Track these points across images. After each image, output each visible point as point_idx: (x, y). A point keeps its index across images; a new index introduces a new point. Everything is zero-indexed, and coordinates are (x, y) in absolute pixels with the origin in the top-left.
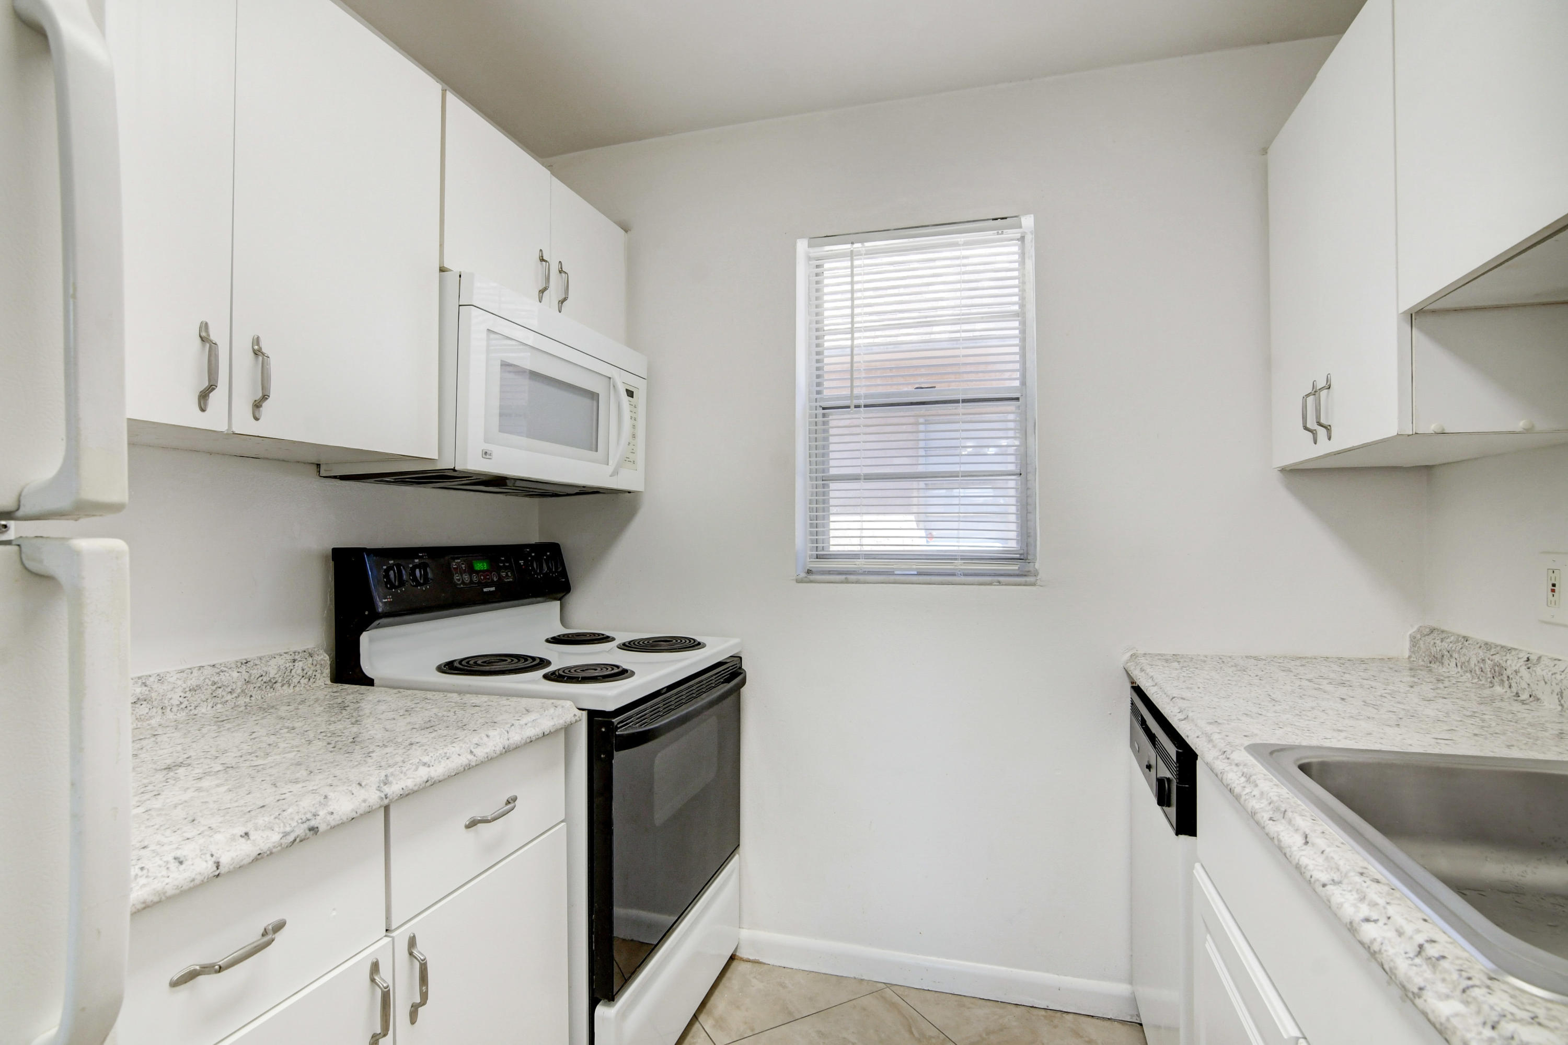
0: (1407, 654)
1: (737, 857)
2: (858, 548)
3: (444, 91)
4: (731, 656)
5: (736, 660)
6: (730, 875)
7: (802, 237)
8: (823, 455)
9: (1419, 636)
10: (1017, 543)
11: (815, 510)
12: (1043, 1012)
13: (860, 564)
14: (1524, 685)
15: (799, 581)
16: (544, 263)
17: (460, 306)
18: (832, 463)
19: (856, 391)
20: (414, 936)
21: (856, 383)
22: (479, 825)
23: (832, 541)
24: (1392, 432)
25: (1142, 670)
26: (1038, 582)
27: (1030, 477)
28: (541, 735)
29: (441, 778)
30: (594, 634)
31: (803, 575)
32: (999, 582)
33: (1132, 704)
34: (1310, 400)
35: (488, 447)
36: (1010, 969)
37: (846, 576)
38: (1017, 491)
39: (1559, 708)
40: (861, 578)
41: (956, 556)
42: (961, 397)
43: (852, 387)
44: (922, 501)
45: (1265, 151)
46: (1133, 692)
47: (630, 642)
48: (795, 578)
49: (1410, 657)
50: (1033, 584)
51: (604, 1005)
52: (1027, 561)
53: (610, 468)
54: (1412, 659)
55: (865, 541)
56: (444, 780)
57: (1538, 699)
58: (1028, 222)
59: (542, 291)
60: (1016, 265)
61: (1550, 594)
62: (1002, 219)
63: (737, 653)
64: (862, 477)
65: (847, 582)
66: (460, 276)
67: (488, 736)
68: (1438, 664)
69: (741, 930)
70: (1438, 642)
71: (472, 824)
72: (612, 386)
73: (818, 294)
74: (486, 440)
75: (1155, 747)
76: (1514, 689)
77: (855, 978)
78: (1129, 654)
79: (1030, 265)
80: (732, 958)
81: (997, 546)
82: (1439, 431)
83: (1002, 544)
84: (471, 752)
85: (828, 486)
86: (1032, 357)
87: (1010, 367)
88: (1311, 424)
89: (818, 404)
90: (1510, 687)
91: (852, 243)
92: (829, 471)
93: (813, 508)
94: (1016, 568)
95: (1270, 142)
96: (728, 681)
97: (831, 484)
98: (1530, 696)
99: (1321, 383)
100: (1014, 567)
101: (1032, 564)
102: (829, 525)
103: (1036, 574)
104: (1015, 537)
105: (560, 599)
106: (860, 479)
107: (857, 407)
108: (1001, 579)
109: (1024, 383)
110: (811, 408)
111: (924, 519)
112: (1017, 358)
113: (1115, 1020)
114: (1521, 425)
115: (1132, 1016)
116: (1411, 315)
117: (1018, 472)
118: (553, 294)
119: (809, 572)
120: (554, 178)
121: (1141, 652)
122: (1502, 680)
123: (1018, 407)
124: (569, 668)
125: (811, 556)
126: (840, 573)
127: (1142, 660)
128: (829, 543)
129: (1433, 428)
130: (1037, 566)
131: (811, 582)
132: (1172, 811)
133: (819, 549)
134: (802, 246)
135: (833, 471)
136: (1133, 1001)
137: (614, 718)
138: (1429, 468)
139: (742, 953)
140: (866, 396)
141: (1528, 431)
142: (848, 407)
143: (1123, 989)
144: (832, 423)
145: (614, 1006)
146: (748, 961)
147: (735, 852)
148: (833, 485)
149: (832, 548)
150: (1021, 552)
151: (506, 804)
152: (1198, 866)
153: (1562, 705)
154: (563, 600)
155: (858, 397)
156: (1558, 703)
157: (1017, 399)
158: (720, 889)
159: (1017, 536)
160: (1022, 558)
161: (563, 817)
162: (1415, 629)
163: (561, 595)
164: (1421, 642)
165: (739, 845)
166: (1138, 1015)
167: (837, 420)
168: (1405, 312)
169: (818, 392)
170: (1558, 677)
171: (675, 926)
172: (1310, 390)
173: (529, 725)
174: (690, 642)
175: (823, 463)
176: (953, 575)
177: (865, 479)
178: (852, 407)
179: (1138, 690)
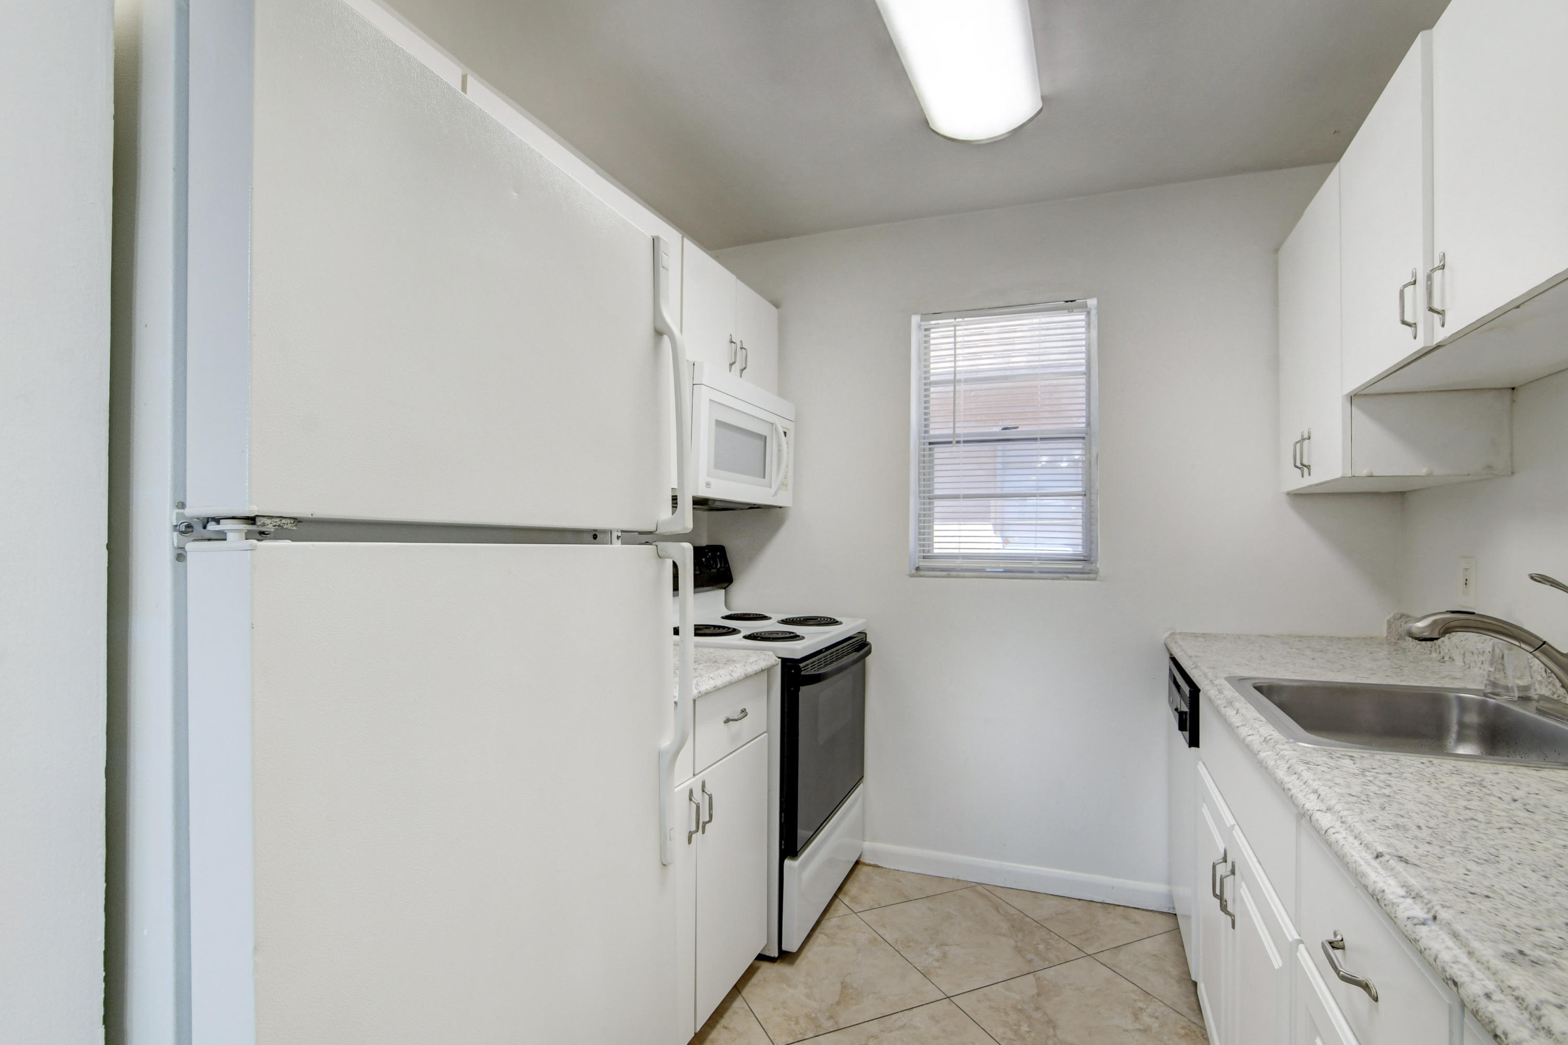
0: (1385, 635)
1: (861, 785)
2: (957, 551)
3: (683, 237)
4: (859, 633)
5: (863, 636)
6: (856, 800)
7: (916, 314)
8: (929, 480)
9: (1392, 620)
10: (1083, 548)
11: (922, 521)
12: (1100, 905)
13: (958, 563)
14: (1446, 651)
15: (912, 576)
16: (733, 344)
17: (693, 385)
18: (936, 486)
19: (958, 431)
20: (704, 781)
21: (957, 425)
22: (730, 722)
23: (936, 545)
24: (1338, 475)
25: (1176, 642)
26: (1098, 577)
27: (1093, 497)
28: (761, 670)
29: (720, 687)
30: (756, 614)
31: (914, 571)
32: (1068, 577)
33: (1170, 670)
34: (1298, 446)
35: (709, 479)
36: (1074, 873)
37: (948, 572)
38: (1083, 509)
39: (1463, 664)
40: (961, 574)
41: (1034, 557)
42: (1039, 436)
43: (954, 428)
44: (999, 509)
45: (1277, 250)
46: (1170, 660)
47: (787, 619)
48: (908, 573)
49: (1387, 636)
50: (1094, 579)
51: (788, 859)
52: (1090, 562)
53: (773, 491)
54: (1388, 638)
55: (962, 546)
56: (721, 688)
57: (1453, 660)
58: (1092, 302)
59: (731, 365)
60: (1083, 330)
61: (1465, 586)
62: (1072, 301)
63: (863, 630)
64: (962, 497)
65: (949, 576)
66: (694, 365)
67: (736, 667)
68: (1403, 640)
69: (864, 842)
70: (1403, 624)
71: (727, 721)
72: (774, 431)
73: (926, 357)
74: (708, 475)
75: (1180, 694)
76: (1442, 654)
77: (953, 879)
78: (1169, 633)
79: (1094, 333)
80: (857, 863)
81: (1069, 550)
82: (1369, 475)
83: (1073, 549)
84: (731, 675)
85: (933, 503)
86: (1095, 404)
87: (1078, 413)
88: (1298, 464)
89: (926, 441)
90: (1440, 653)
91: (955, 319)
92: (933, 493)
93: (921, 520)
94: (1080, 567)
95: (1281, 244)
96: (858, 650)
97: (935, 502)
98: (1450, 658)
99: (1306, 436)
100: (1079, 566)
101: (1094, 564)
102: (933, 533)
103: (1097, 573)
104: (1081, 543)
105: (725, 588)
106: (959, 498)
107: (958, 442)
108: (1069, 575)
109: (1088, 424)
110: (920, 443)
111: (1001, 527)
112: (1084, 407)
113: (1156, 912)
114: (1424, 471)
115: (1169, 909)
116: (1351, 397)
117: (1084, 493)
118: (737, 367)
119: (918, 569)
120: (739, 281)
121: (1178, 631)
122: (1436, 648)
123: (1084, 444)
124: (761, 633)
125: (919, 557)
126: (942, 570)
127: (1178, 637)
128: (933, 546)
129: (1364, 472)
130: (1098, 565)
131: (921, 576)
132: (1187, 734)
133: (925, 552)
134: (915, 319)
135: (937, 492)
136: (1170, 897)
137: (801, 663)
138: (1403, 494)
139: (865, 859)
140: (965, 435)
141: (1429, 475)
142: (950, 442)
143: (1162, 888)
144: (936, 456)
145: (796, 860)
146: (870, 865)
147: (860, 781)
148: (937, 503)
149: (935, 551)
150: (1085, 555)
151: (741, 713)
152: (1201, 763)
153: (1464, 662)
154: (727, 589)
155: (959, 435)
156: (1462, 661)
157: (1083, 438)
158: (849, 809)
159: (1083, 542)
160: (1086, 559)
161: (765, 730)
162: (1391, 615)
163: (726, 585)
164: (1393, 625)
165: (863, 777)
166: (1174, 908)
167: (939, 451)
168: (1346, 395)
169: (926, 432)
170: (1463, 643)
171: (811, 839)
172: (1299, 438)
173: (754, 663)
174: (831, 620)
175: (929, 486)
176: (1032, 572)
177: (963, 498)
178: (954, 442)
179: (1174, 660)
